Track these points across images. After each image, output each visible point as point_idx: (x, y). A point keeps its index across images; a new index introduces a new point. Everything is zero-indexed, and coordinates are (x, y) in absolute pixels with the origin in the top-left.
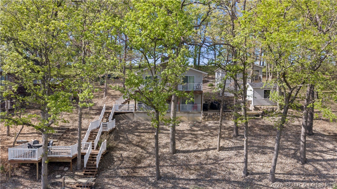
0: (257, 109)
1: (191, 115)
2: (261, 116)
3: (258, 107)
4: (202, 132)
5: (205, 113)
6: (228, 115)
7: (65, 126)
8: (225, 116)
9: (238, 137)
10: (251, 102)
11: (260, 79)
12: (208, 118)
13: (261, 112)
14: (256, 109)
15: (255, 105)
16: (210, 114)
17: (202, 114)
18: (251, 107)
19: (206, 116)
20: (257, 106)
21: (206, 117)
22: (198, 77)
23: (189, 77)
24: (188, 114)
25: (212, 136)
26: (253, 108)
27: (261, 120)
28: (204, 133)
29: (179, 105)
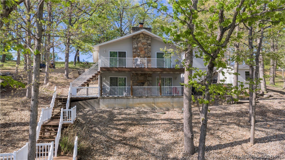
1: (175, 100)
16: (200, 98)
24: (172, 98)
29: (161, 87)
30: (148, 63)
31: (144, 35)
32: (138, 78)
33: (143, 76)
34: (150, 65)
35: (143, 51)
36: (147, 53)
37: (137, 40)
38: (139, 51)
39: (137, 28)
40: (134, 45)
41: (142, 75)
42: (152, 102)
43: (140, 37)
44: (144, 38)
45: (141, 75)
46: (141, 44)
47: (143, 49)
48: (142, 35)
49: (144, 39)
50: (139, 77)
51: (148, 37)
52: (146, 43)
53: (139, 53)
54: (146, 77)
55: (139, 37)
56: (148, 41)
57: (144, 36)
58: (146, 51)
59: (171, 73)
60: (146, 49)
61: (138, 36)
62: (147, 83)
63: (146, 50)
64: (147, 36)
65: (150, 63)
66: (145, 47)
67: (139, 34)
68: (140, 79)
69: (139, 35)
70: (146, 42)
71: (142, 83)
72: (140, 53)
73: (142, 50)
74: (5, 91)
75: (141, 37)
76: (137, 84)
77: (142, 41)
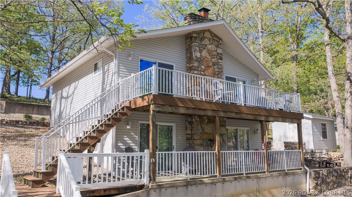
22: (253, 84)
23: (237, 79)
31: (211, 34)
32: (202, 128)
35: (211, 68)
36: (216, 73)
37: (199, 42)
38: (203, 67)
40: (195, 51)
41: (210, 122)
43: (206, 37)
44: (211, 40)
45: (208, 122)
46: (207, 53)
47: (211, 64)
48: (207, 35)
49: (211, 43)
50: (205, 126)
51: (218, 40)
52: (215, 53)
55: (204, 37)
56: (218, 50)
57: (211, 38)
58: (216, 70)
60: (215, 65)
61: (202, 34)
63: (216, 67)
64: (216, 39)
66: (213, 60)
67: (204, 31)
68: (206, 131)
69: (204, 34)
70: (216, 49)
71: (210, 140)
72: (206, 72)
73: (209, 67)
75: (208, 38)
76: (202, 142)
77: (208, 46)
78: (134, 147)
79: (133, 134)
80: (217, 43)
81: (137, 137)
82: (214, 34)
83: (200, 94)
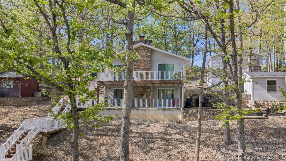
0: (259, 106)
1: (167, 112)
2: (265, 115)
3: (260, 103)
4: (178, 137)
5: (186, 110)
6: (218, 112)
7: (8, 125)
8: (213, 114)
9: (231, 145)
10: (249, 97)
11: (261, 70)
12: (190, 116)
13: (265, 109)
14: (257, 105)
15: (255, 100)
16: (192, 112)
17: (182, 111)
18: (251, 104)
19: (187, 113)
20: (258, 102)
21: (187, 115)
22: (178, 64)
23: (167, 64)
24: (164, 111)
25: (191, 143)
26: (253, 104)
27: (266, 120)
28: (181, 137)
29: (152, 99)
30: (148, 75)
32: (137, 89)
33: (142, 88)
34: (149, 77)
35: (143, 63)
36: (146, 65)
39: (138, 42)
42: (143, 114)
44: (144, 50)
45: (140, 87)
46: (141, 57)
47: (143, 61)
48: (142, 48)
50: (139, 89)
51: (148, 49)
52: (146, 56)
53: (139, 65)
54: (145, 89)
56: (148, 53)
57: (144, 49)
59: (163, 85)
60: (145, 61)
61: (139, 49)
62: (146, 94)
63: (146, 62)
64: (146, 49)
65: (149, 75)
66: (144, 59)
67: (139, 47)
68: (139, 91)
70: (146, 54)
71: (141, 94)
73: (141, 63)
74: (45, 99)
75: (141, 50)
76: (136, 95)
77: (141, 53)
78: (111, 97)
79: (111, 93)
80: (147, 51)
81: (113, 94)
82: (145, 47)
83: (136, 76)
